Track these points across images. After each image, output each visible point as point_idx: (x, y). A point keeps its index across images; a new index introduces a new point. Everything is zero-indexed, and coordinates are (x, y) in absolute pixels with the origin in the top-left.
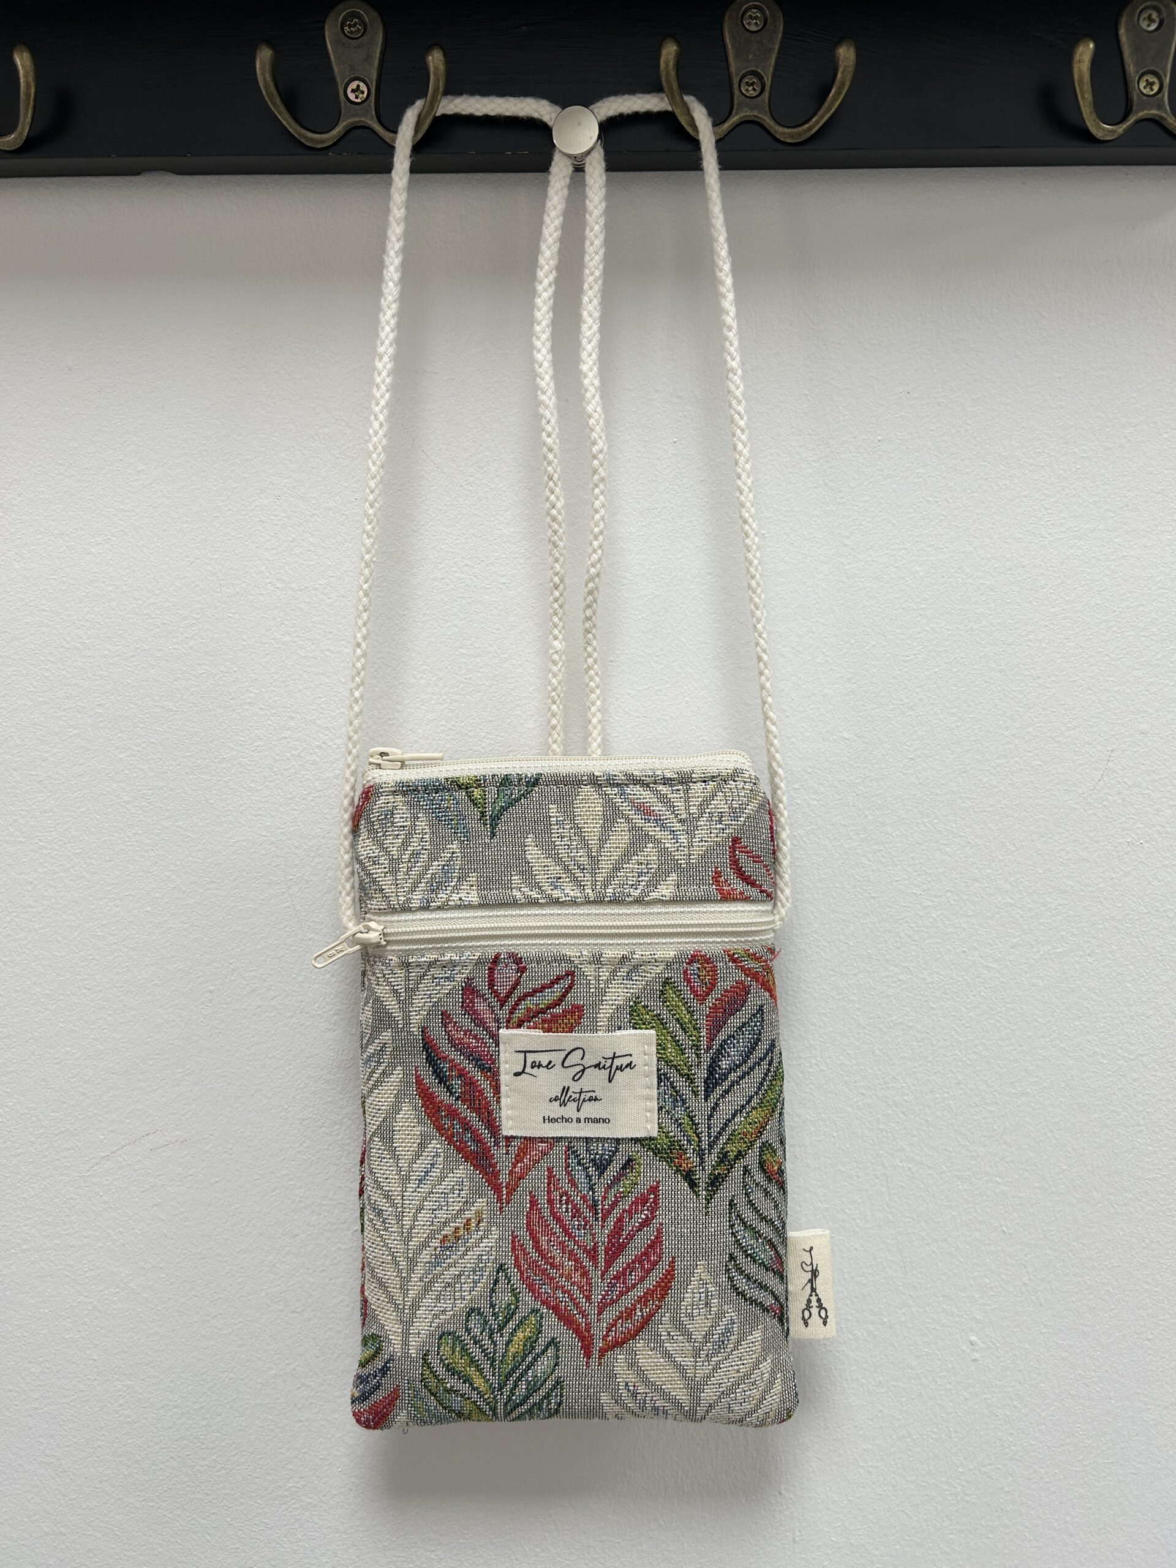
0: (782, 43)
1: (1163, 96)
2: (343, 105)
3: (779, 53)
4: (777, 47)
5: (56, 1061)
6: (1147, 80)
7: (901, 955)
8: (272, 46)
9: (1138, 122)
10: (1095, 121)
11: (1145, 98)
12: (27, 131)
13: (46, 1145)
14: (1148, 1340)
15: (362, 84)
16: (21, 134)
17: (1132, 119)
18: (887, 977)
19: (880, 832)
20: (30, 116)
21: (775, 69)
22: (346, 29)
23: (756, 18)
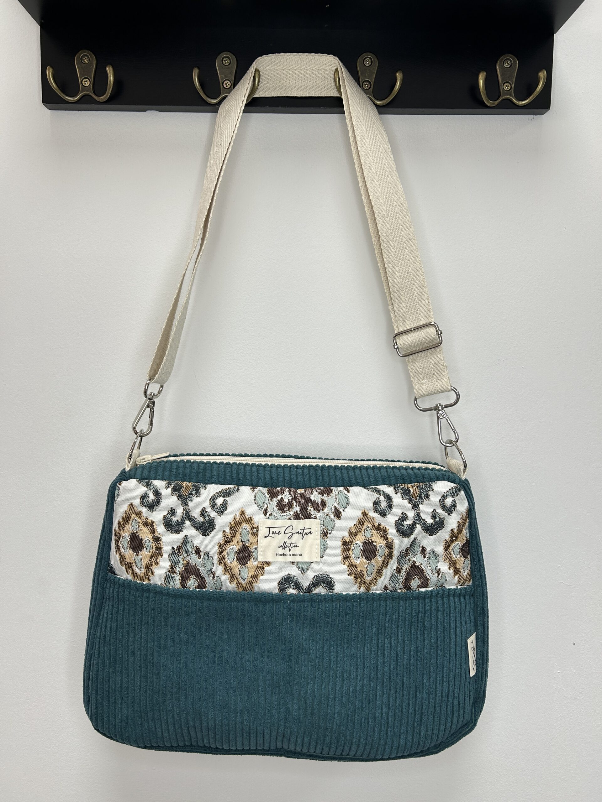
0: (377, 70)
1: (512, 91)
2: (222, 89)
3: (376, 73)
4: (376, 72)
5: (107, 435)
6: (506, 85)
8: (199, 68)
9: (503, 100)
10: (487, 100)
11: (505, 91)
12: (109, 95)
13: (102, 467)
14: (505, 543)
15: (229, 82)
16: (106, 96)
17: (500, 99)
20: (111, 90)
21: (375, 79)
22: (224, 62)
23: (369, 61)
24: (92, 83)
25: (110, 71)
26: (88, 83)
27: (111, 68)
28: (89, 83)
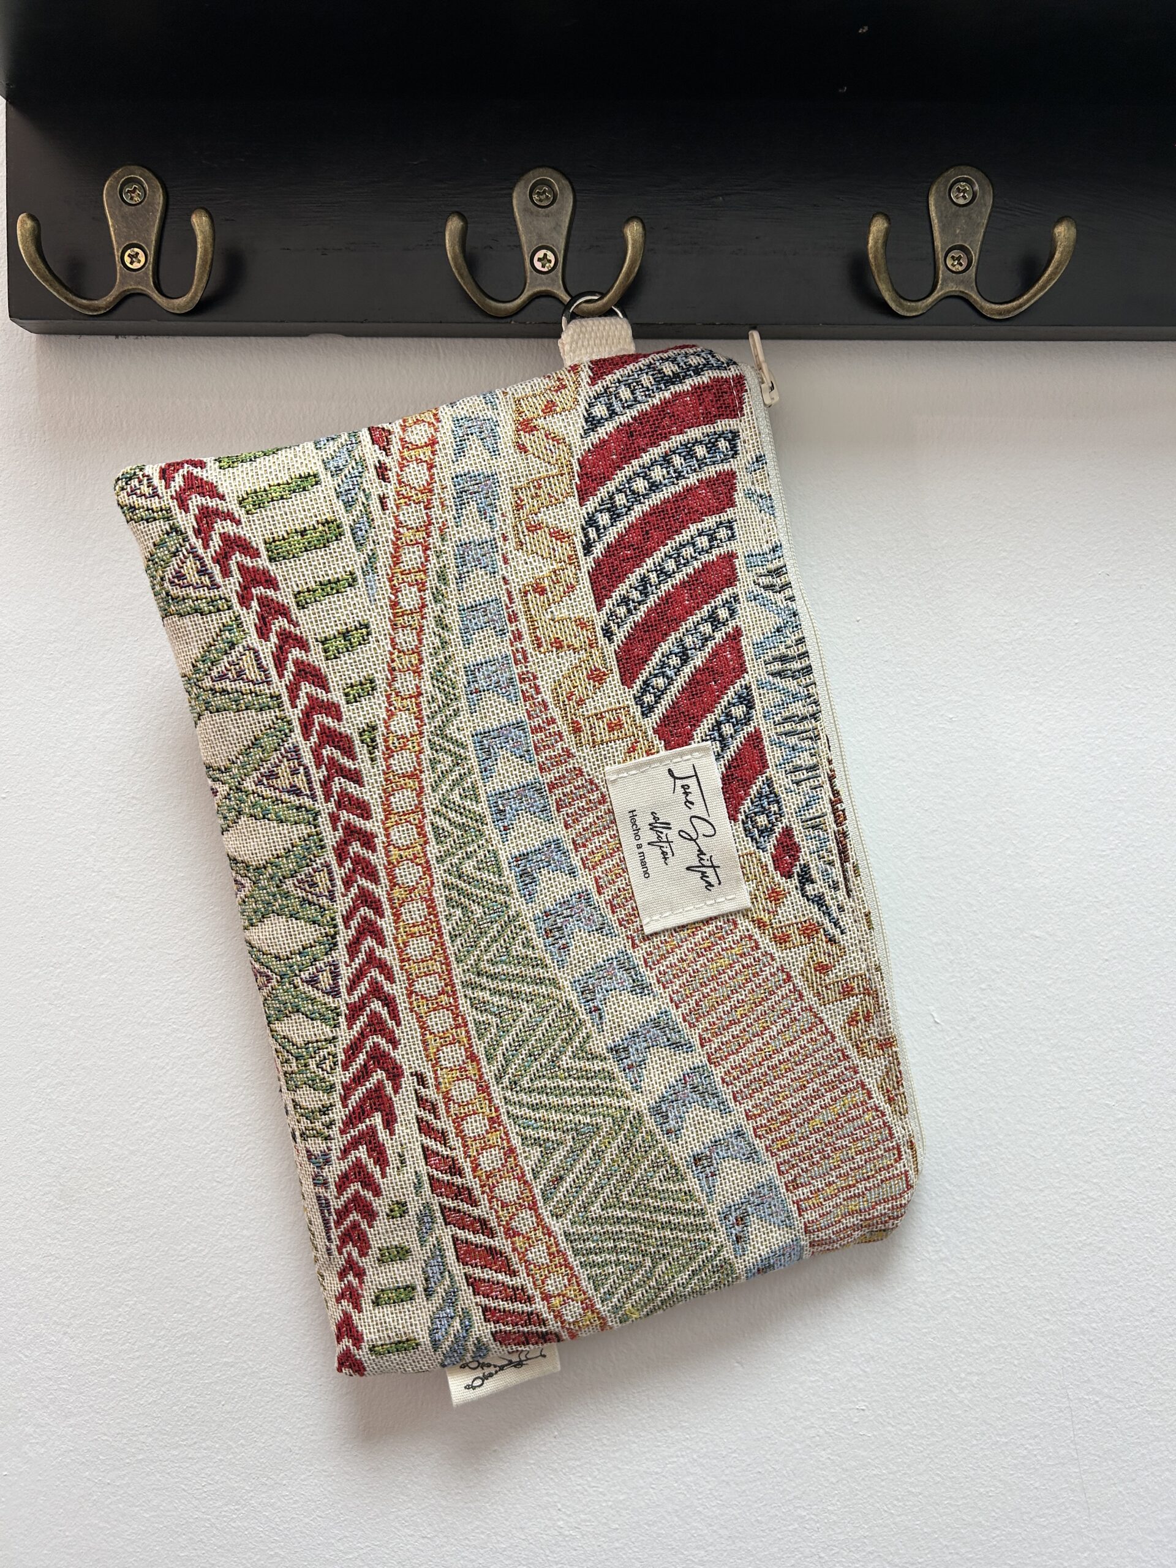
0: (990, 218)
2: (528, 274)
3: (988, 223)
4: (985, 221)
5: (181, 1258)
7: (1090, 1170)
8: (462, 217)
12: (200, 295)
15: (549, 254)
16: (193, 298)
18: (1075, 1194)
19: (1072, 1038)
20: (205, 281)
21: (983, 244)
22: (535, 197)
23: (964, 191)
24: (151, 259)
25: (200, 223)
26: (139, 261)
27: (205, 219)
28: (143, 260)
